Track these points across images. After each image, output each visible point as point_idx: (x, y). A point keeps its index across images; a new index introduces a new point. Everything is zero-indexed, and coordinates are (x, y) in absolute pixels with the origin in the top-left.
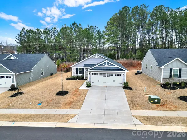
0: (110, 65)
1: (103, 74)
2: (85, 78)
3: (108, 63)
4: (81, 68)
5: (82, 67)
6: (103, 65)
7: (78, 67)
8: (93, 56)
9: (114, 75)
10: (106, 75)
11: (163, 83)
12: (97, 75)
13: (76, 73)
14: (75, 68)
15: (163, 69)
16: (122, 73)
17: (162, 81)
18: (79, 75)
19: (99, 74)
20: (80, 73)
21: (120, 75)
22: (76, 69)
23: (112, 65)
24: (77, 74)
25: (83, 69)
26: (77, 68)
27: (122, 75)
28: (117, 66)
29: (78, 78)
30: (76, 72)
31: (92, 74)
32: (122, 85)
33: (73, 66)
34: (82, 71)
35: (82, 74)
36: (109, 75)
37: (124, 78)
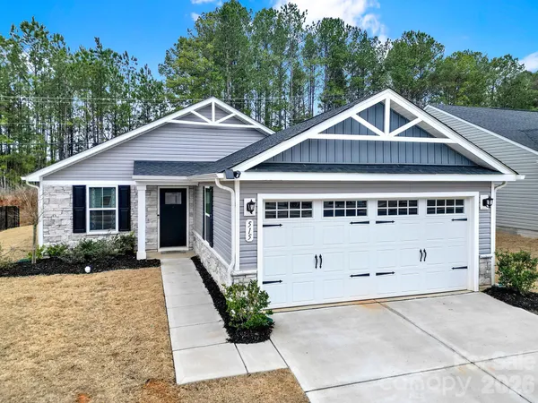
0: (405, 134)
1: (351, 204)
2: (141, 255)
4: (109, 190)
5: (115, 184)
6: (362, 130)
7: (90, 184)
8: (191, 109)
9: (422, 207)
10: (372, 209)
12: (308, 214)
13: (69, 223)
14: (63, 189)
18: (93, 235)
19: (318, 210)
20: (102, 221)
21: (455, 206)
22: (69, 195)
23: (419, 130)
24: (79, 226)
25: (125, 192)
26: (79, 193)
28: (453, 139)
29: (87, 257)
31: (269, 205)
32: (473, 281)
33: (45, 177)
34: (117, 209)
35: (117, 231)
36: (388, 208)
37: (484, 229)
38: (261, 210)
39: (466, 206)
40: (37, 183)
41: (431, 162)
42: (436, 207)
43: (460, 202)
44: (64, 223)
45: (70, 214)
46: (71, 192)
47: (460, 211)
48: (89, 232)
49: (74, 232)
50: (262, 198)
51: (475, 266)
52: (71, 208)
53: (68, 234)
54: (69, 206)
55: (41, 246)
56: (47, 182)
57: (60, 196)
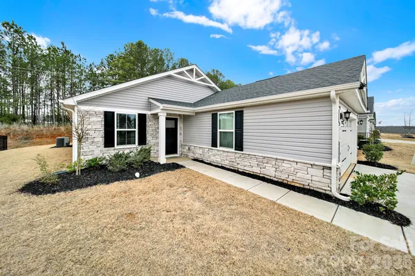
5: (135, 112)
13: (101, 140)
14: (96, 114)
18: (120, 149)
22: (101, 119)
33: (80, 103)
34: (137, 130)
35: (137, 145)
40: (73, 107)
44: (96, 140)
45: (102, 133)
46: (102, 116)
48: (116, 147)
49: (105, 147)
52: (103, 129)
53: (100, 149)
54: (101, 127)
55: (75, 158)
56: (83, 108)
57: (94, 119)
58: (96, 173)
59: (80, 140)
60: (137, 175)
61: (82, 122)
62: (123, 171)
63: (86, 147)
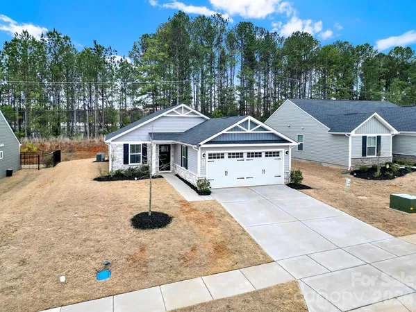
0: (257, 130)
1: (237, 154)
3: (254, 124)
4: (138, 146)
5: (140, 143)
6: (240, 130)
7: (130, 143)
8: (173, 110)
9: (263, 155)
10: (245, 155)
11: (352, 169)
12: (223, 157)
13: (122, 160)
14: (120, 145)
15: (350, 138)
16: (283, 150)
17: (350, 165)
18: (132, 165)
19: (226, 156)
20: (136, 159)
21: (277, 154)
22: (122, 148)
23: (262, 128)
24: (126, 162)
25: (144, 147)
26: (126, 147)
27: (282, 154)
28: (273, 131)
29: (134, 174)
30: (121, 158)
31: (210, 155)
32: (282, 181)
33: (112, 141)
34: (141, 154)
35: (141, 163)
36: (251, 155)
37: (286, 162)
38: (207, 156)
39: (280, 154)
40: (110, 143)
41: (266, 139)
42: (268, 154)
43: (278, 152)
44: (120, 160)
47: (278, 156)
48: (130, 164)
49: (124, 164)
50: (208, 152)
51: (283, 175)
52: (123, 153)
53: (121, 165)
54: (122, 153)
55: (110, 170)
56: (113, 143)
57: (119, 149)
58: (119, 176)
59: (113, 161)
60: (136, 179)
61: (113, 151)
62: (130, 177)
63: (116, 164)
